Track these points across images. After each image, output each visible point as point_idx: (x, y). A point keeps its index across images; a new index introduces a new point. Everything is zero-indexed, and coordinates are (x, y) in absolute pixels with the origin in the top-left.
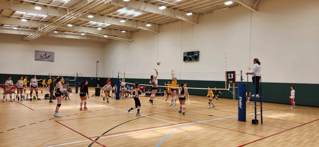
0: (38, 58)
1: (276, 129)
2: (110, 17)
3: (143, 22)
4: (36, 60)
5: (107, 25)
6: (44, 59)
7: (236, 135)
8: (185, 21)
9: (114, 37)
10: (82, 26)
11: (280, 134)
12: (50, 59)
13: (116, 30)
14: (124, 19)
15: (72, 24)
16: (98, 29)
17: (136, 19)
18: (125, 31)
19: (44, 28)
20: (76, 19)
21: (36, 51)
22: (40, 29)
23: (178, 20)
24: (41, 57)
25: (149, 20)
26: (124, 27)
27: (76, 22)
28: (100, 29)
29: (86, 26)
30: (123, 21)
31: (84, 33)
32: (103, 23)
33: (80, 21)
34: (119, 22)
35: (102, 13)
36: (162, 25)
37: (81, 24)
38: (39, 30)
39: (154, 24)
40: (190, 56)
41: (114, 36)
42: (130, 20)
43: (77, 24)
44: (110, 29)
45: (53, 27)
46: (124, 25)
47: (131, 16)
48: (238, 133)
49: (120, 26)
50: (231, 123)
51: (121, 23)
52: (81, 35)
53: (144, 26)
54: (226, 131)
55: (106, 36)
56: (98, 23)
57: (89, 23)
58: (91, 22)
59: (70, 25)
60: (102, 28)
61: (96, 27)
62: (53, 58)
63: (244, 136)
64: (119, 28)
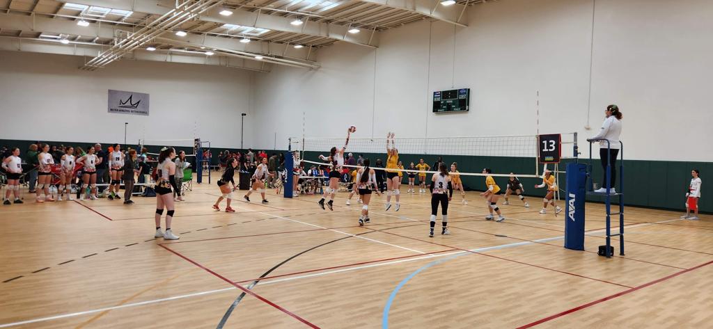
0: (116, 106)
1: (658, 268)
2: (269, 12)
3: (342, 23)
4: (111, 110)
5: (262, 31)
6: (128, 109)
7: (566, 282)
8: (438, 20)
9: (277, 59)
10: (208, 34)
11: (670, 279)
12: (139, 108)
13: (282, 43)
14: (300, 17)
15: (185, 30)
16: (242, 41)
17: (326, 18)
18: (302, 45)
19: (125, 40)
20: (193, 19)
21: (110, 91)
22: (118, 42)
23: (422, 18)
24: (122, 105)
25: (356, 19)
26: (299, 37)
27: (196, 26)
28: (246, 41)
29: (215, 35)
30: (297, 23)
31: (211, 50)
32: (254, 26)
33: (203, 23)
34: (289, 25)
35: (250, 4)
36: (385, 29)
37: (206, 30)
38: (116, 45)
39: (366, 27)
40: (450, 101)
41: (276, 57)
42: (313, 18)
43: (196, 30)
44: (268, 41)
45: (146, 38)
46: (299, 32)
47: (314, 10)
48: (569, 276)
49: (290, 34)
50: (550, 254)
51: (293, 26)
52: (205, 56)
53: (344, 33)
54: (541, 273)
55: (259, 58)
56: (243, 27)
57: (221, 27)
58: (227, 26)
59: (181, 34)
60: (251, 39)
61: (237, 37)
62: (147, 106)
63: (582, 285)
64: (289, 37)
